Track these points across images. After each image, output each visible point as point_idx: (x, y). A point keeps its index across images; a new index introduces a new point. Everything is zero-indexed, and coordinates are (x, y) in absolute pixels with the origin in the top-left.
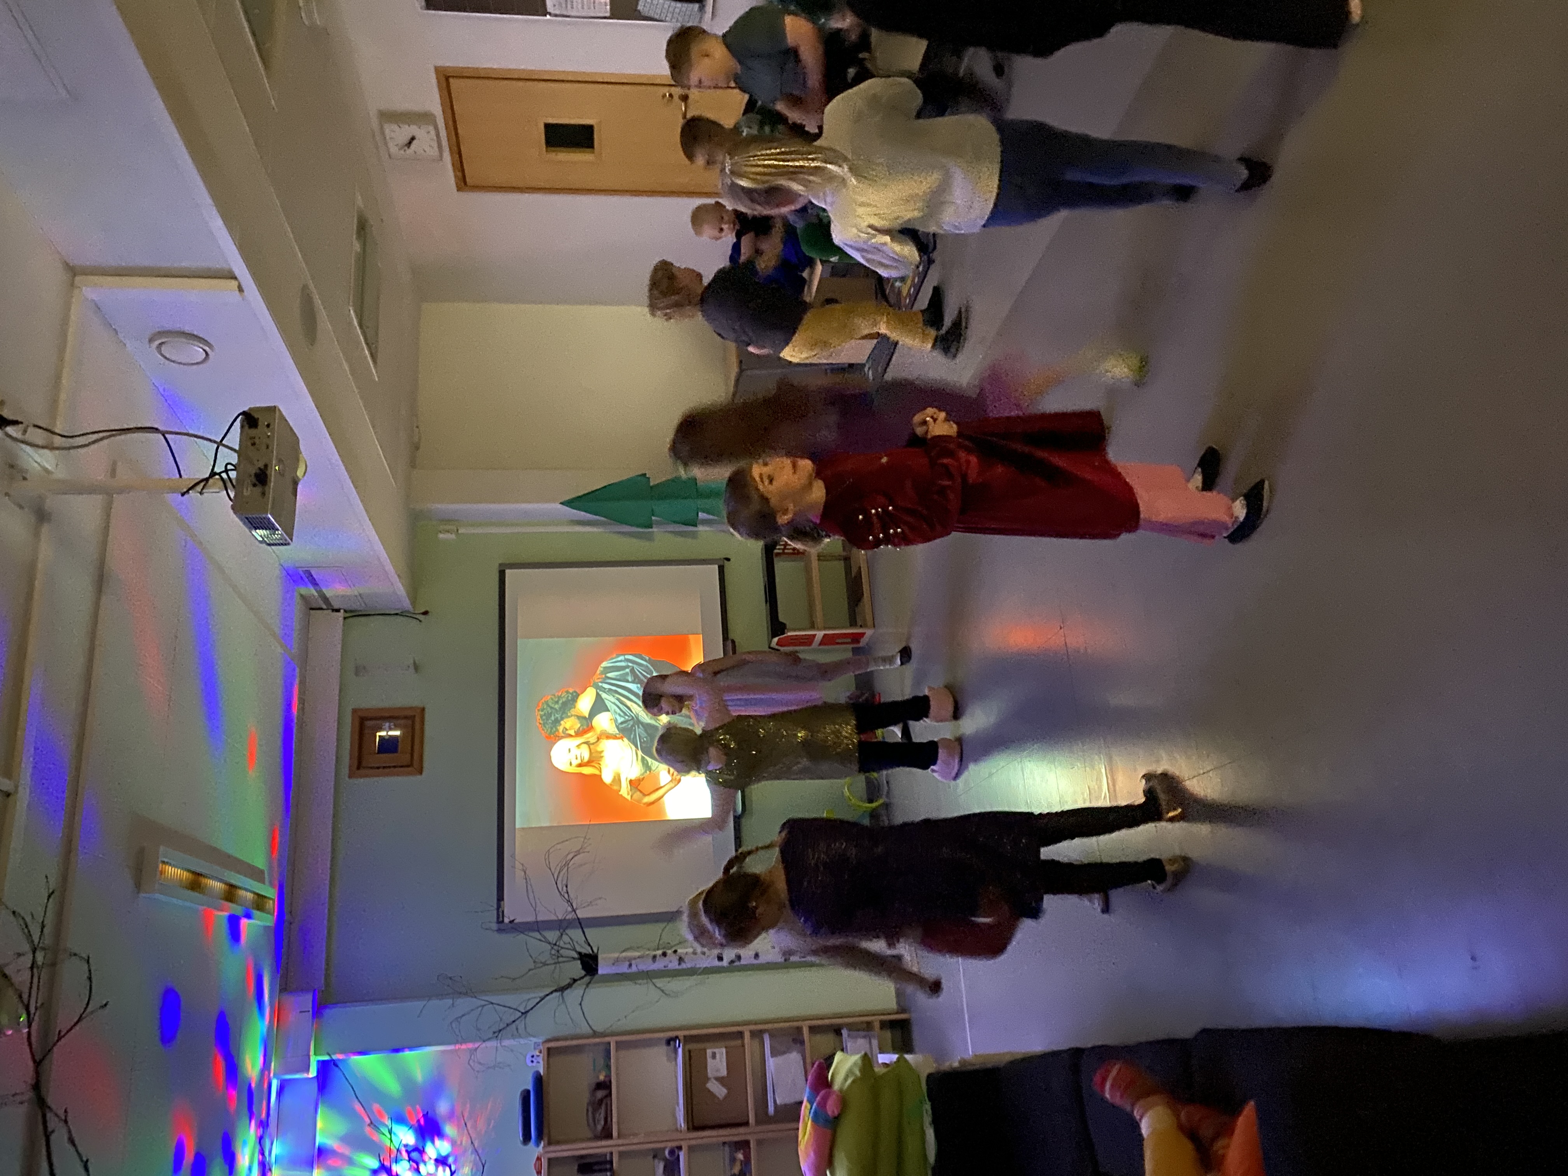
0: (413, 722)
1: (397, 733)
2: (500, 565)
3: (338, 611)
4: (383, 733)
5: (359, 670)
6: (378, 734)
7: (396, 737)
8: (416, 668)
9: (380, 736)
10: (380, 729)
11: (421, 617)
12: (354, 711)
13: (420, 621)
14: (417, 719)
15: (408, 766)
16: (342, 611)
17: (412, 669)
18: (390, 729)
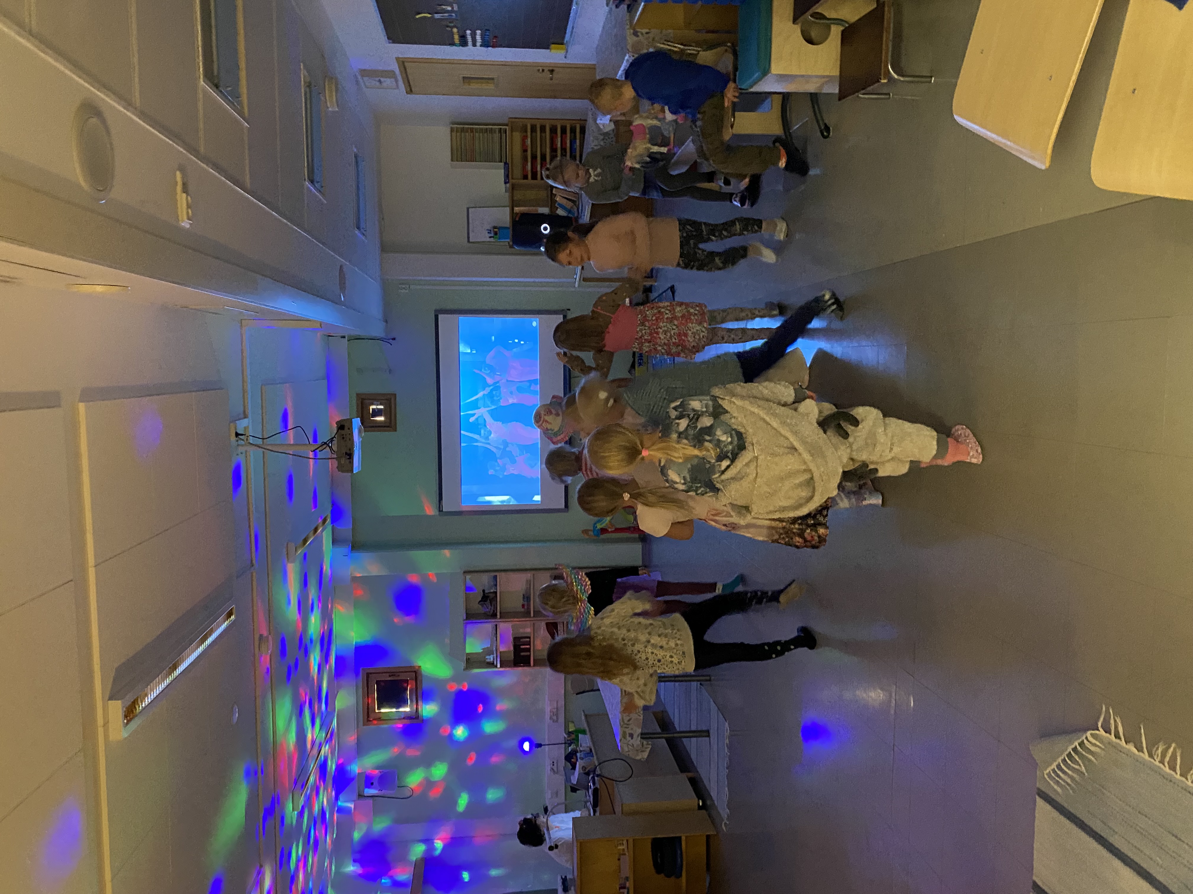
0: (390, 401)
1: (382, 407)
2: (436, 311)
3: (344, 337)
4: (374, 407)
5: (359, 371)
6: (371, 407)
7: (381, 409)
8: (390, 371)
9: (373, 409)
10: (373, 404)
11: (391, 341)
13: (391, 345)
14: (392, 400)
15: (388, 427)
16: (346, 337)
17: (388, 372)
18: (378, 405)
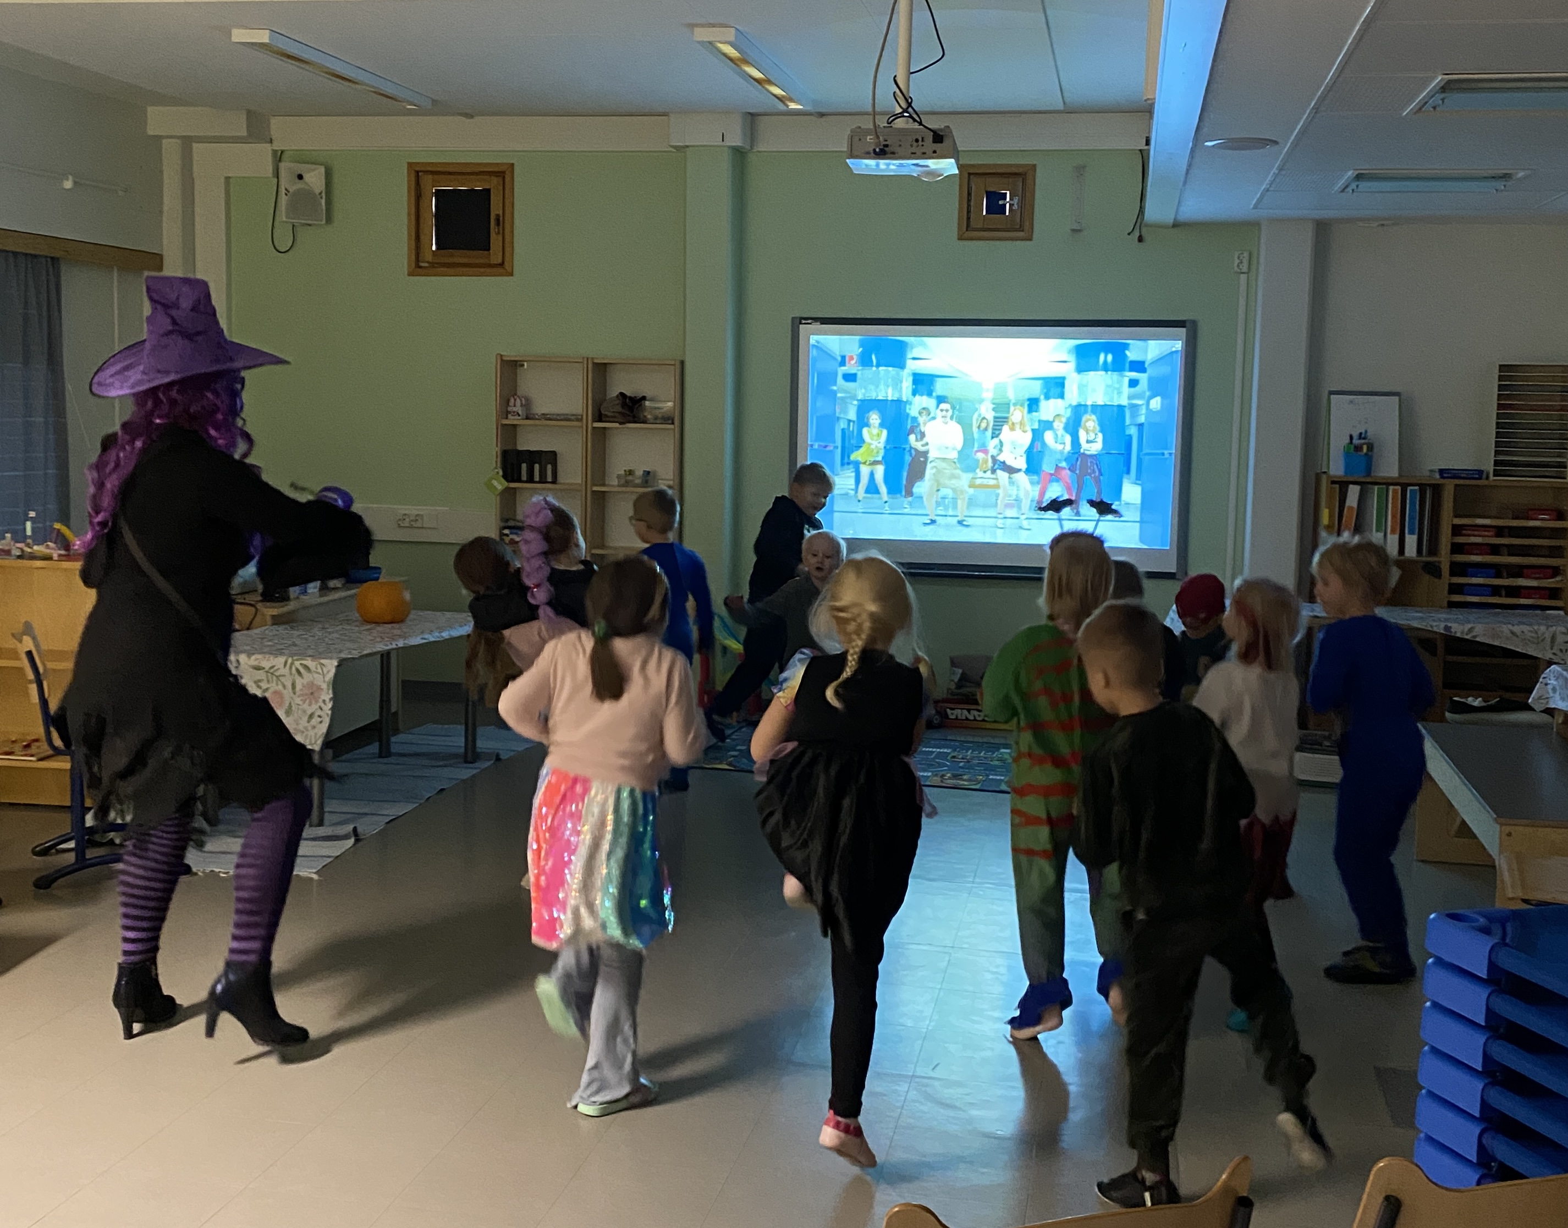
0: (1016, 230)
1: (1007, 214)
2: (1194, 323)
3: (1148, 142)
5: (1080, 170)
6: (1008, 192)
7: (1004, 211)
8: (1074, 231)
9: (1006, 194)
10: (1013, 194)
11: (1137, 234)
12: (1034, 166)
13: (1129, 234)
14: (1021, 234)
15: (970, 226)
16: (1147, 148)
17: (1076, 227)
18: (1012, 206)
